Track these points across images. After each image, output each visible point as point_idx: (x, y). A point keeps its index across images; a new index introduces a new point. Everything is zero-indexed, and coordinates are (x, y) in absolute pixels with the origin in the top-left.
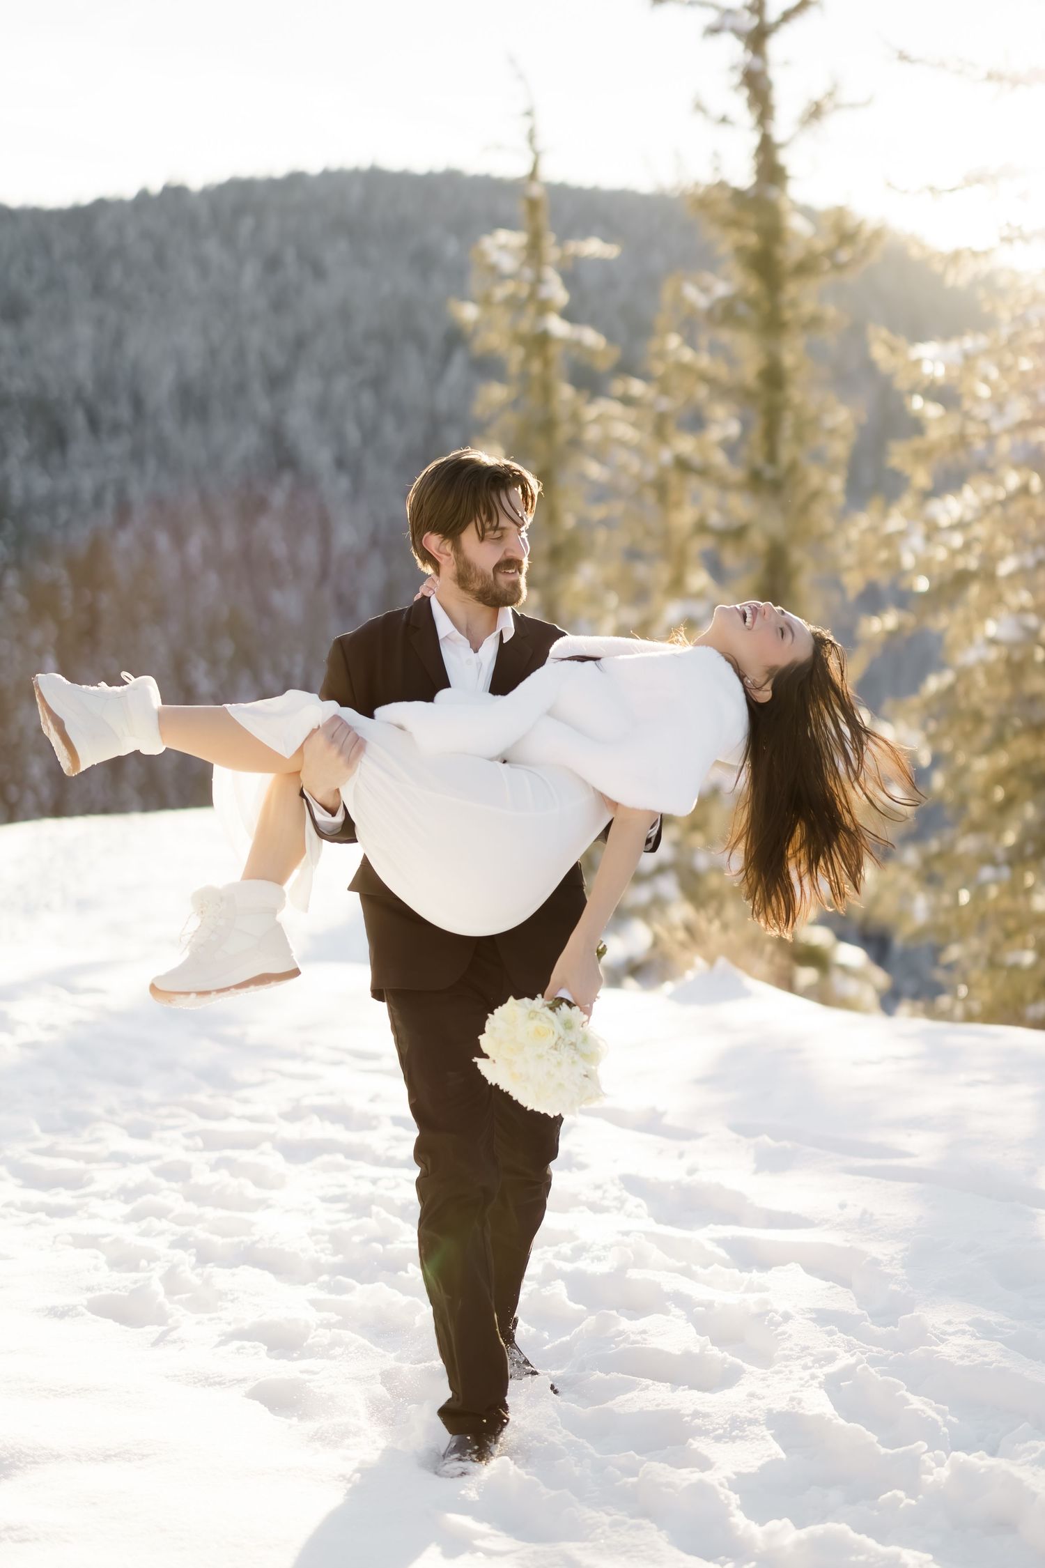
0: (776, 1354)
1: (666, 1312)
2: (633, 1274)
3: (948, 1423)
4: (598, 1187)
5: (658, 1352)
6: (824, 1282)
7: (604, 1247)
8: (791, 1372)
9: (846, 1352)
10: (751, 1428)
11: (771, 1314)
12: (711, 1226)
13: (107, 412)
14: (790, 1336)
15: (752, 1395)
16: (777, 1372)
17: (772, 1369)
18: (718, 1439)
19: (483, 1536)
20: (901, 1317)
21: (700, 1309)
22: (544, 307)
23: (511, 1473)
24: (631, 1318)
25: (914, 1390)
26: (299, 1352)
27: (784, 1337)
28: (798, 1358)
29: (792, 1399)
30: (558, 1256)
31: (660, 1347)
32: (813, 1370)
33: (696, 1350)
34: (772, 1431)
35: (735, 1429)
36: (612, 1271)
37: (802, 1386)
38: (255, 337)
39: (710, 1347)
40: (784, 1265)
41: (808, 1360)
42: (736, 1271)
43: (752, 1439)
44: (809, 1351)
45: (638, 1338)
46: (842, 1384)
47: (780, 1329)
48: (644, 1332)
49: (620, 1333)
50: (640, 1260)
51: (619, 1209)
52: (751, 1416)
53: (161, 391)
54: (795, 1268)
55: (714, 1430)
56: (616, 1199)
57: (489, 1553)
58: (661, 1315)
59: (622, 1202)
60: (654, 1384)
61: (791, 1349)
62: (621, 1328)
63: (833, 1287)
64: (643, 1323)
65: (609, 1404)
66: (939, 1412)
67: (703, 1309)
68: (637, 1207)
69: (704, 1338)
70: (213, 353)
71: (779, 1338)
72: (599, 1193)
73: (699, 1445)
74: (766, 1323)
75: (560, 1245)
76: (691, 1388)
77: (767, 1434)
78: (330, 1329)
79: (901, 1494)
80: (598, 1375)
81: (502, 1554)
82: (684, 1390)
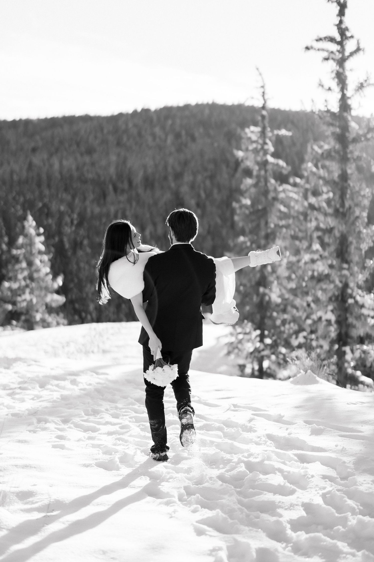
0: (307, 487)
1: (275, 474)
2: (266, 462)
3: (358, 509)
4: (259, 437)
5: (271, 485)
6: (327, 467)
7: (258, 454)
8: (311, 492)
9: (330, 487)
10: (297, 506)
11: (308, 475)
12: (294, 450)
13: (120, 185)
14: (313, 482)
15: (298, 497)
16: (307, 492)
17: (305, 491)
18: (286, 509)
19: (209, 531)
20: (349, 478)
21: (286, 473)
22: (266, 152)
23: (220, 514)
24: (263, 475)
25: (350, 498)
26: (159, 480)
27: (311, 482)
28: (314, 488)
29: (310, 499)
30: (243, 456)
31: (271, 483)
32: (318, 491)
33: (282, 484)
34: (303, 508)
35: (292, 506)
36: (260, 461)
37: (315, 495)
38: (171, 160)
39: (287, 483)
40: (315, 462)
41: (318, 489)
42: (299, 463)
43: (296, 510)
44: (318, 486)
45: (265, 480)
46: (327, 496)
47: (310, 480)
48: (267, 479)
49: (259, 479)
50: (269, 458)
51: (265, 444)
52: (296, 503)
53: (138, 178)
54: (318, 463)
55: (285, 507)
56: (264, 441)
57: (211, 536)
58: (273, 474)
59: (266, 442)
60: (268, 493)
61: (313, 485)
62: (260, 477)
63: (329, 469)
64: (267, 476)
65: (253, 498)
66: (356, 505)
67: (287, 473)
68: (270, 444)
69: (286, 480)
70: (156, 166)
71: (310, 482)
72: (259, 439)
73: (279, 511)
74: (306, 478)
75: (244, 453)
76: (279, 495)
77: (302, 509)
78: (169, 474)
79: (340, 527)
80: (251, 490)
81: (215, 536)
82: (277, 495)
